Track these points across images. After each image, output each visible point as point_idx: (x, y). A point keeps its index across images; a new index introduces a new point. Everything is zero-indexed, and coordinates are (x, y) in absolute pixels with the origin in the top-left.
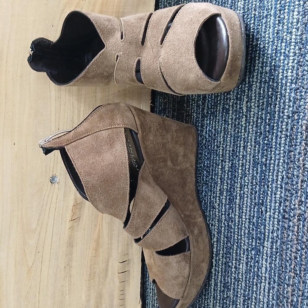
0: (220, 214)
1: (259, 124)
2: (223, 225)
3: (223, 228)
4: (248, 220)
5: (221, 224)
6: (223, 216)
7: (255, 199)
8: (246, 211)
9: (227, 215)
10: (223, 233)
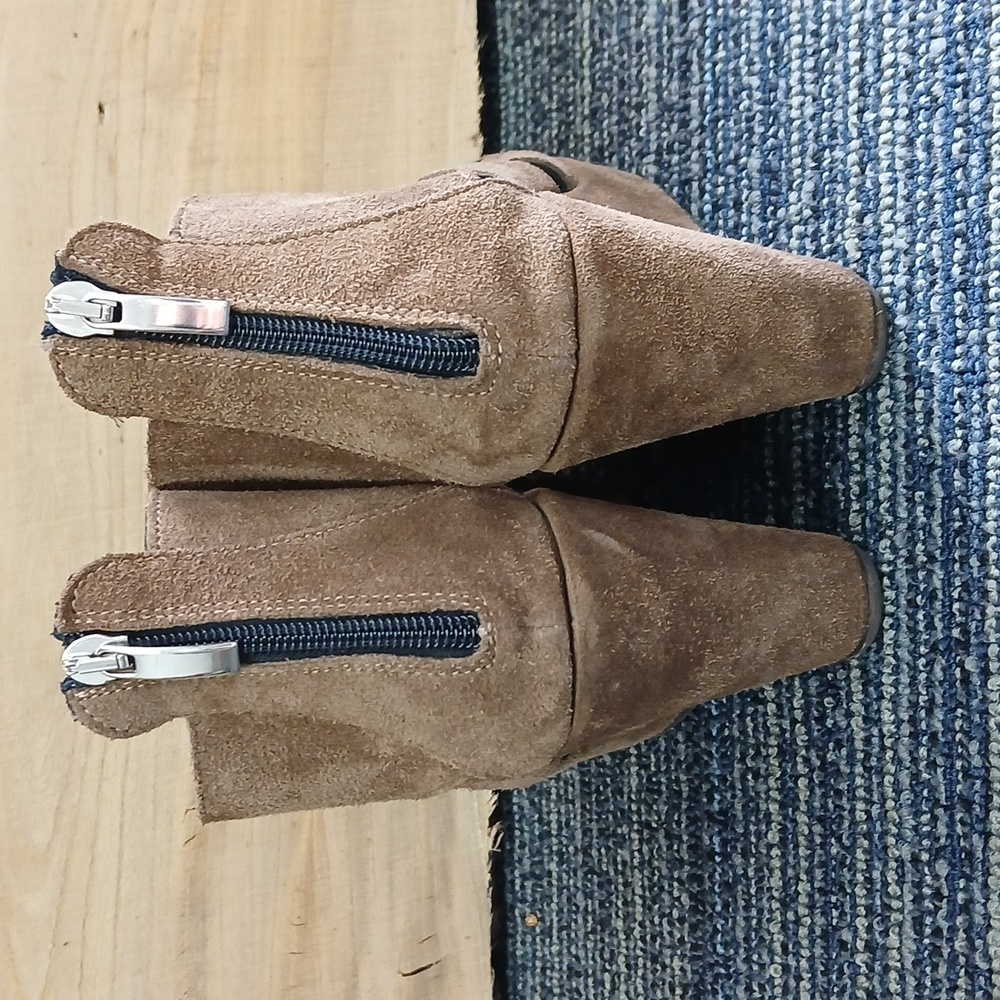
0: (786, 724)
1: (920, 296)
2: (801, 769)
3: (802, 782)
4: (906, 729)
5: (795, 764)
6: (800, 729)
7: (930, 626)
8: (896, 688)
9: (816, 719)
10: (806, 802)
